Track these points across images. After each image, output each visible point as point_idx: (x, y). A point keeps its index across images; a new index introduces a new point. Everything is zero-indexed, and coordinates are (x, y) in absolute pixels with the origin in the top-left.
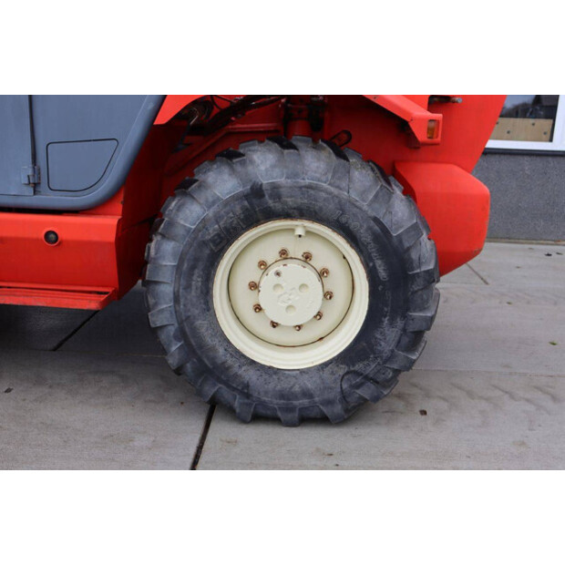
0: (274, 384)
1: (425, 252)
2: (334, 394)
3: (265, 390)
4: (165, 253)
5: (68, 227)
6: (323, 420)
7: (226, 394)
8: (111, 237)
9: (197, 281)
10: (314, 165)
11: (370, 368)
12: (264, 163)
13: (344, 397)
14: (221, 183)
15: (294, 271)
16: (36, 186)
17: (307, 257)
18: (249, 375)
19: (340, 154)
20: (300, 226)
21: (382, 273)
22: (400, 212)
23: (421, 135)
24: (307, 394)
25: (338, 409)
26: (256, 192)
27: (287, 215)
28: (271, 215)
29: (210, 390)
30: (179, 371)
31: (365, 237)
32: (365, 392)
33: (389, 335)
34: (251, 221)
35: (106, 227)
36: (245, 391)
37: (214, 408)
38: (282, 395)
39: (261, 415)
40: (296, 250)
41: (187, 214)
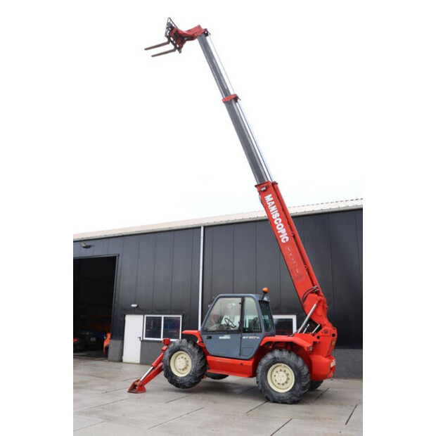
0: (277, 395)
2: (288, 398)
3: (276, 396)
4: (260, 368)
5: (245, 363)
6: (286, 403)
7: (269, 396)
8: (251, 365)
9: (265, 373)
10: (285, 354)
11: (295, 393)
12: (277, 353)
13: (290, 399)
14: (270, 356)
15: (282, 373)
16: (240, 355)
17: (285, 371)
18: (273, 393)
19: (289, 352)
20: (283, 365)
21: (297, 375)
24: (283, 397)
25: (288, 401)
26: (275, 358)
27: (280, 363)
29: (266, 395)
30: (261, 391)
31: (293, 366)
34: (274, 363)
35: (251, 363)
37: (268, 400)
38: (279, 397)
39: (275, 401)
40: (283, 369)
41: (264, 361)
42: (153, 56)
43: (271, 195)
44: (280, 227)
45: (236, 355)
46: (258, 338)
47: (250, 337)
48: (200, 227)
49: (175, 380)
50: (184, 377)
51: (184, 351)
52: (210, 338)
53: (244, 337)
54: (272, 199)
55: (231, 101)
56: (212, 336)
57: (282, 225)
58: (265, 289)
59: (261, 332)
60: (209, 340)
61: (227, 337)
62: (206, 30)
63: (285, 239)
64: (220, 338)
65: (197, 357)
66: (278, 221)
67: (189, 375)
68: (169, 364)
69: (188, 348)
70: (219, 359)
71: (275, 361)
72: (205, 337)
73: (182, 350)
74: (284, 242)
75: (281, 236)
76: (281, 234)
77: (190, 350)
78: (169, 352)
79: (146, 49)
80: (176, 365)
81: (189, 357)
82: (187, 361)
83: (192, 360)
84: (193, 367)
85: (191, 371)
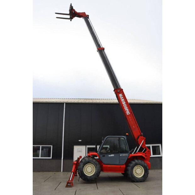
1: (148, 168)
4: (129, 168)
5: (122, 166)
10: (140, 161)
12: (136, 161)
13: (143, 180)
14: (134, 163)
15: (138, 169)
18: (136, 178)
20: (139, 166)
21: (145, 169)
22: (146, 165)
23: (146, 158)
24: (140, 179)
26: (136, 163)
27: (138, 165)
28: (137, 165)
32: (145, 179)
33: (146, 174)
34: (136, 165)
35: (124, 166)
36: (136, 179)
39: (137, 182)
41: (131, 165)
42: (57, 18)
43: (121, 94)
44: (126, 108)
45: (118, 163)
46: (127, 155)
47: (124, 155)
48: (64, 103)
49: (87, 178)
50: (92, 176)
51: (91, 163)
52: (104, 156)
53: (121, 155)
54: (122, 96)
55: (102, 50)
56: (105, 155)
57: (127, 107)
58: (127, 134)
59: (128, 152)
60: (104, 157)
61: (112, 155)
62: (88, 16)
63: (128, 113)
64: (109, 156)
66: (125, 106)
67: (94, 175)
68: (83, 170)
69: (93, 162)
70: (109, 166)
71: (136, 164)
72: (101, 156)
73: (90, 163)
74: (128, 114)
75: (126, 112)
76: (126, 111)
77: (95, 163)
78: (83, 164)
79: (56, 13)
80: (86, 170)
81: (93, 166)
82: (92, 168)
83: (95, 167)
84: (97, 170)
85: (95, 173)
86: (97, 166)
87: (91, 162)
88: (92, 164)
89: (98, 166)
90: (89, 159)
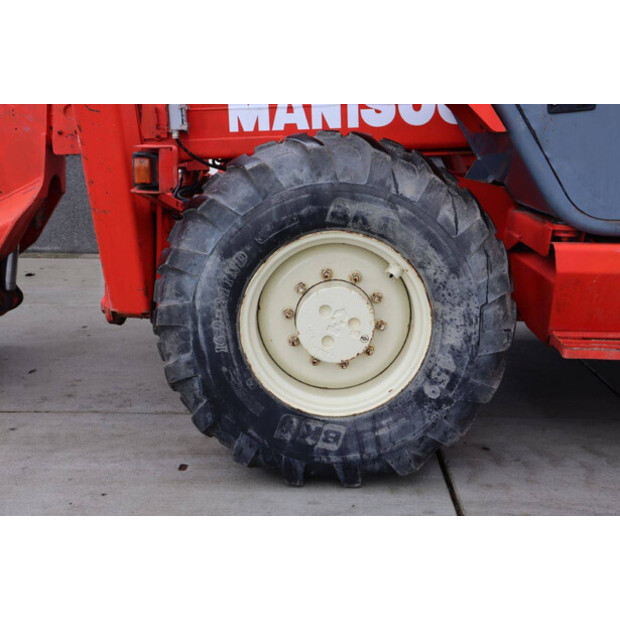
50: (375, 416)
51: (362, 225)
65: (476, 261)
68: (235, 338)
69: (395, 201)
73: (342, 222)
77: (421, 217)
78: (226, 253)
80: (278, 331)
81: (398, 264)
82: (375, 299)
83: (435, 293)
84: (454, 338)
85: (427, 372)
86: (455, 271)
87: (352, 208)
88: (382, 237)
89: (483, 272)
90: (318, 162)
